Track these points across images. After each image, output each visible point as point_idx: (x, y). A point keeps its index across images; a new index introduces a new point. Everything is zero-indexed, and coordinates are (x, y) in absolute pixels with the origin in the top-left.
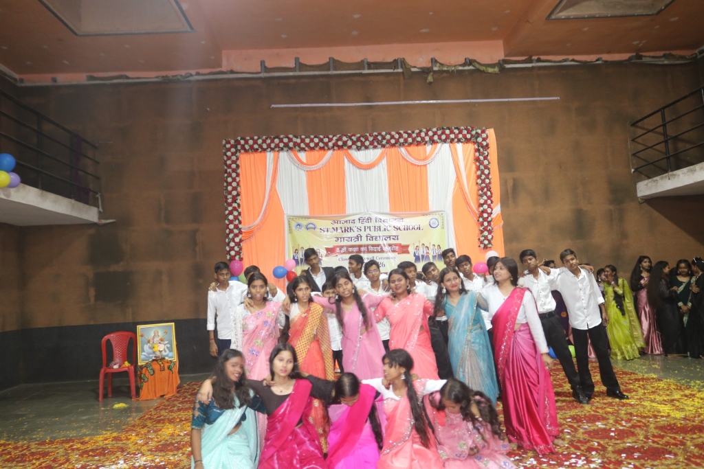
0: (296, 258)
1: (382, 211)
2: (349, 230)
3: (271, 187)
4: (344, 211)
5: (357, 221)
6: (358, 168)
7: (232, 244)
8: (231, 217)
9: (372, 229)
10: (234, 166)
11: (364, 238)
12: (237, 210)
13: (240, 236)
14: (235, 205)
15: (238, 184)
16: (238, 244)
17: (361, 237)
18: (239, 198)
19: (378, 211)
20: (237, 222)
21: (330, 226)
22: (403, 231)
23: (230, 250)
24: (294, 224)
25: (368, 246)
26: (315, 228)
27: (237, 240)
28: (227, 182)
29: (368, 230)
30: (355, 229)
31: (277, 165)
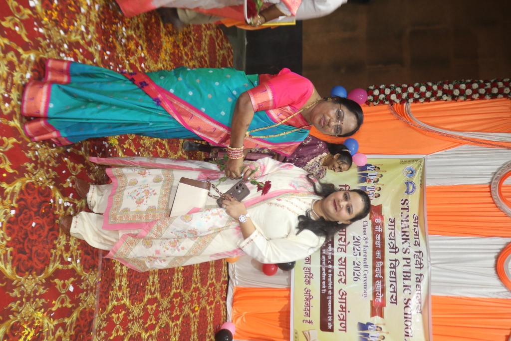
0: (368, 168)
1: (432, 284)
2: (405, 237)
3: (466, 139)
4: (432, 232)
5: (418, 248)
6: (497, 258)
7: (387, 91)
8: (423, 89)
9: (407, 269)
10: (495, 90)
11: (393, 256)
12: (432, 96)
13: (398, 101)
14: (440, 93)
15: (470, 97)
16: (388, 98)
17: (396, 252)
18: (449, 98)
19: (433, 278)
20: (416, 96)
21: (411, 213)
22: (403, 312)
23: (380, 89)
24: (413, 166)
25: (383, 259)
26: (407, 192)
27: (393, 97)
28: (472, 82)
29: (405, 262)
30: (406, 245)
31: (498, 146)
